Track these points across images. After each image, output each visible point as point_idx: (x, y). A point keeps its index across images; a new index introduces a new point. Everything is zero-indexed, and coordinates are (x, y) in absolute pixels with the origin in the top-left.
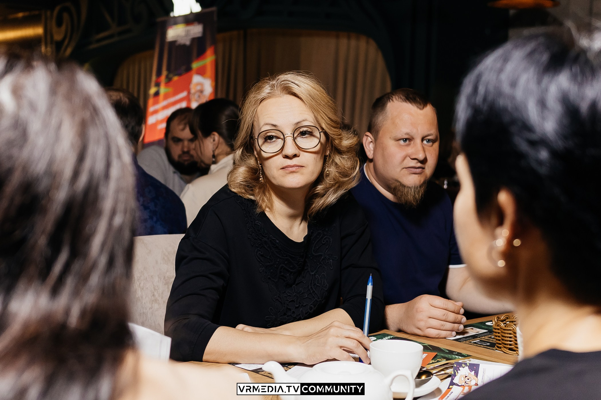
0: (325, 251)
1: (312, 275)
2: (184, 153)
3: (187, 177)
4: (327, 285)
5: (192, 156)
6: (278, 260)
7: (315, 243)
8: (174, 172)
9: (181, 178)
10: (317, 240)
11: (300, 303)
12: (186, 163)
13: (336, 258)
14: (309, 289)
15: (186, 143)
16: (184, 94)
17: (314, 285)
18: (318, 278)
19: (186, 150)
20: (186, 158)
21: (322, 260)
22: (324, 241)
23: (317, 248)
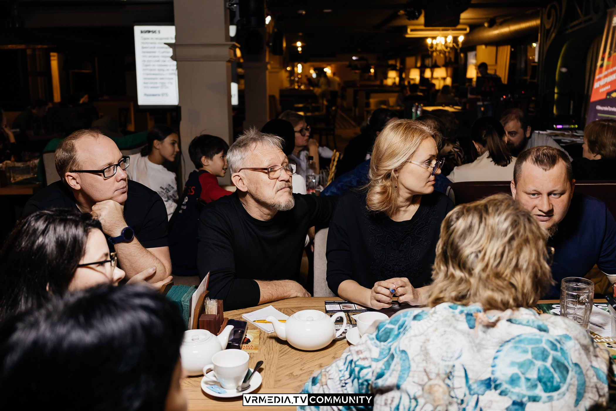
0: (424, 236)
1: (411, 248)
4: (418, 258)
6: (386, 233)
7: (418, 229)
10: (420, 227)
11: (397, 263)
13: (430, 243)
14: (406, 257)
17: (410, 255)
18: (414, 252)
21: (420, 241)
22: (424, 229)
23: (419, 232)
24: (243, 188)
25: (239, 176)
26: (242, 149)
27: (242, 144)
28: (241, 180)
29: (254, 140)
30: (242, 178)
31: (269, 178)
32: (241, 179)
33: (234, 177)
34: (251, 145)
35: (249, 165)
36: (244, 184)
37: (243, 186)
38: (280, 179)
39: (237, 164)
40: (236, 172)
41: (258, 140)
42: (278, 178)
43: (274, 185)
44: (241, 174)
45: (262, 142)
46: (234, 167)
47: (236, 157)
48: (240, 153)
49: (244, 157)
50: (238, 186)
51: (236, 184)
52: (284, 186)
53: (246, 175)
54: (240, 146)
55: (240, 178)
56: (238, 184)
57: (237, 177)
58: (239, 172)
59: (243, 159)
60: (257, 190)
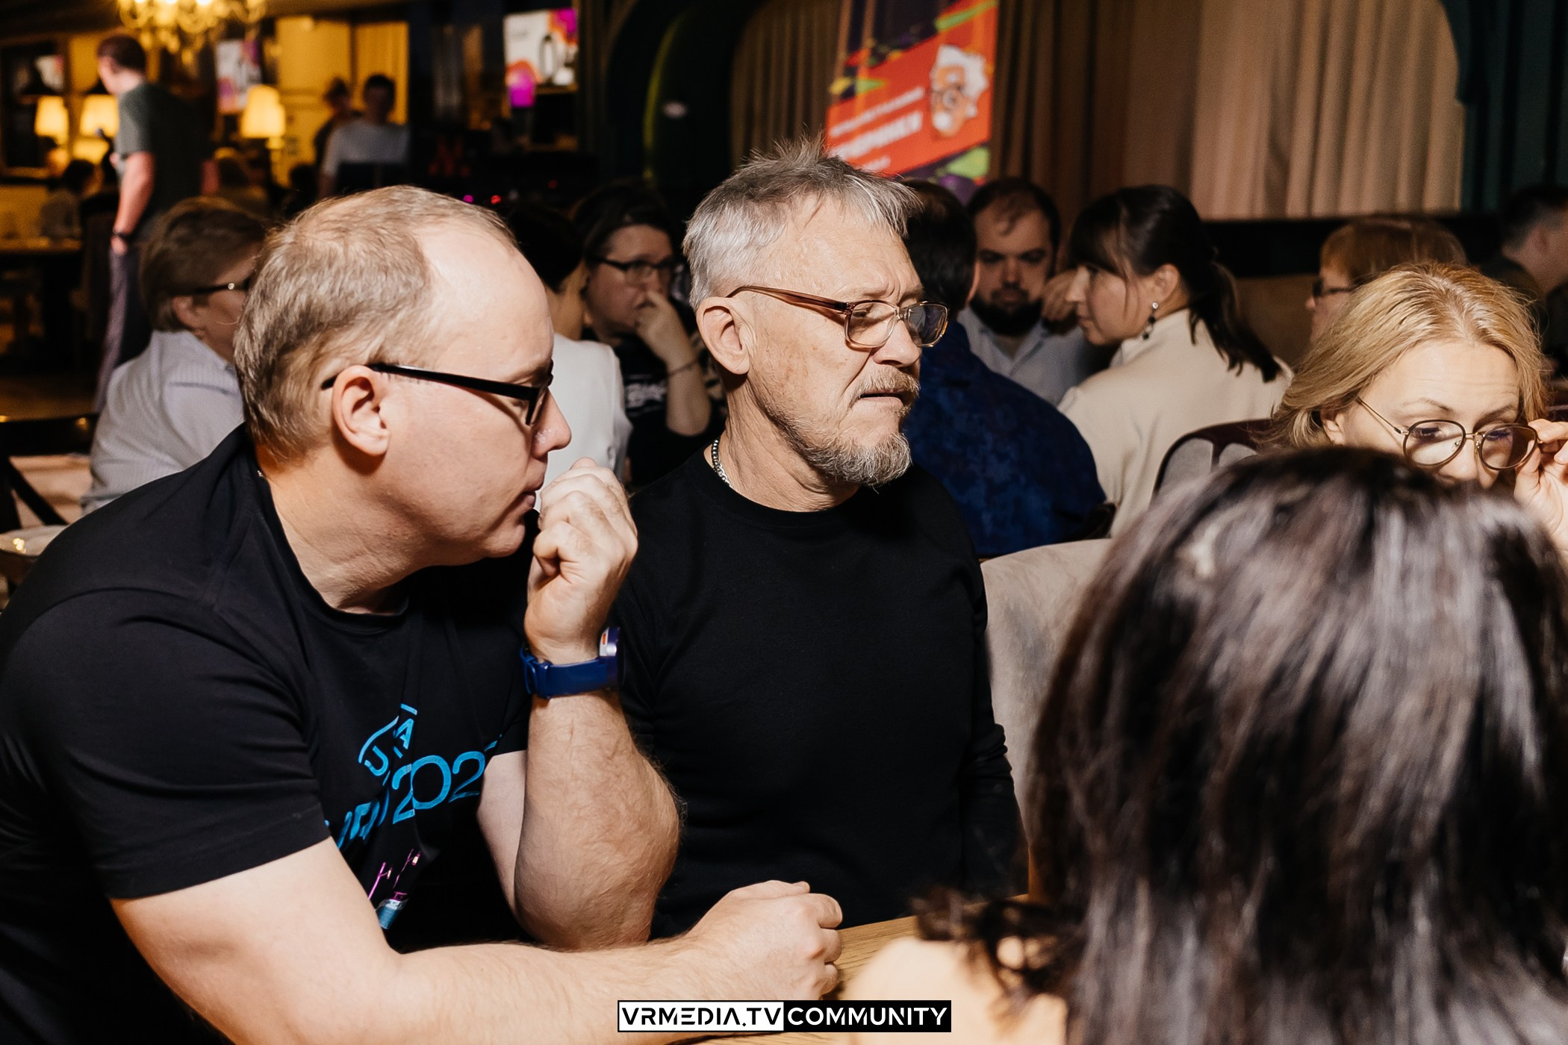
2: (1007, 285)
3: (1008, 341)
5: (1025, 294)
8: (982, 331)
9: (997, 344)
12: (1010, 310)
15: (1012, 264)
16: (916, 94)
19: (1011, 279)
20: (1010, 298)
24: (735, 357)
25: (727, 311)
26: (758, 209)
27: (763, 190)
28: (732, 327)
29: (814, 183)
30: (736, 322)
31: (847, 343)
32: (731, 323)
33: (708, 310)
34: (798, 199)
35: (779, 276)
36: (741, 346)
37: (737, 352)
38: (882, 355)
39: (727, 261)
40: (719, 296)
41: (828, 184)
42: (873, 351)
43: (853, 375)
44: (738, 305)
45: (842, 198)
46: (714, 269)
47: (731, 236)
48: (749, 223)
49: (761, 239)
50: (717, 350)
51: (711, 340)
52: (888, 385)
53: (755, 312)
54: (751, 197)
55: (729, 319)
56: (716, 341)
57: (718, 312)
58: (730, 296)
59: (758, 249)
60: (787, 378)
